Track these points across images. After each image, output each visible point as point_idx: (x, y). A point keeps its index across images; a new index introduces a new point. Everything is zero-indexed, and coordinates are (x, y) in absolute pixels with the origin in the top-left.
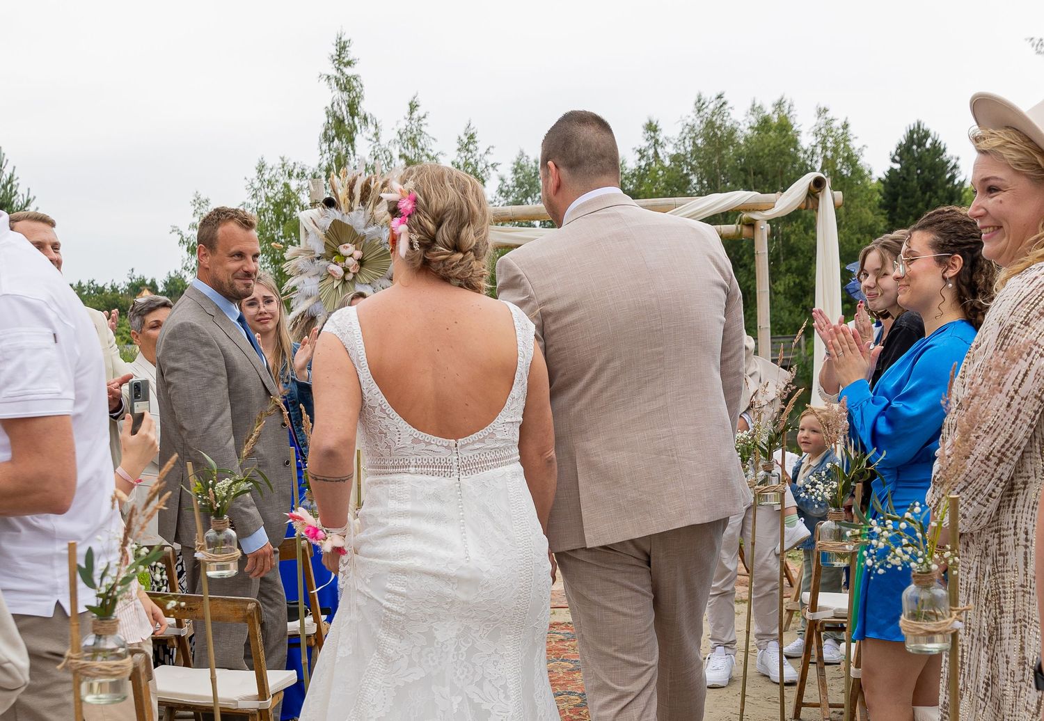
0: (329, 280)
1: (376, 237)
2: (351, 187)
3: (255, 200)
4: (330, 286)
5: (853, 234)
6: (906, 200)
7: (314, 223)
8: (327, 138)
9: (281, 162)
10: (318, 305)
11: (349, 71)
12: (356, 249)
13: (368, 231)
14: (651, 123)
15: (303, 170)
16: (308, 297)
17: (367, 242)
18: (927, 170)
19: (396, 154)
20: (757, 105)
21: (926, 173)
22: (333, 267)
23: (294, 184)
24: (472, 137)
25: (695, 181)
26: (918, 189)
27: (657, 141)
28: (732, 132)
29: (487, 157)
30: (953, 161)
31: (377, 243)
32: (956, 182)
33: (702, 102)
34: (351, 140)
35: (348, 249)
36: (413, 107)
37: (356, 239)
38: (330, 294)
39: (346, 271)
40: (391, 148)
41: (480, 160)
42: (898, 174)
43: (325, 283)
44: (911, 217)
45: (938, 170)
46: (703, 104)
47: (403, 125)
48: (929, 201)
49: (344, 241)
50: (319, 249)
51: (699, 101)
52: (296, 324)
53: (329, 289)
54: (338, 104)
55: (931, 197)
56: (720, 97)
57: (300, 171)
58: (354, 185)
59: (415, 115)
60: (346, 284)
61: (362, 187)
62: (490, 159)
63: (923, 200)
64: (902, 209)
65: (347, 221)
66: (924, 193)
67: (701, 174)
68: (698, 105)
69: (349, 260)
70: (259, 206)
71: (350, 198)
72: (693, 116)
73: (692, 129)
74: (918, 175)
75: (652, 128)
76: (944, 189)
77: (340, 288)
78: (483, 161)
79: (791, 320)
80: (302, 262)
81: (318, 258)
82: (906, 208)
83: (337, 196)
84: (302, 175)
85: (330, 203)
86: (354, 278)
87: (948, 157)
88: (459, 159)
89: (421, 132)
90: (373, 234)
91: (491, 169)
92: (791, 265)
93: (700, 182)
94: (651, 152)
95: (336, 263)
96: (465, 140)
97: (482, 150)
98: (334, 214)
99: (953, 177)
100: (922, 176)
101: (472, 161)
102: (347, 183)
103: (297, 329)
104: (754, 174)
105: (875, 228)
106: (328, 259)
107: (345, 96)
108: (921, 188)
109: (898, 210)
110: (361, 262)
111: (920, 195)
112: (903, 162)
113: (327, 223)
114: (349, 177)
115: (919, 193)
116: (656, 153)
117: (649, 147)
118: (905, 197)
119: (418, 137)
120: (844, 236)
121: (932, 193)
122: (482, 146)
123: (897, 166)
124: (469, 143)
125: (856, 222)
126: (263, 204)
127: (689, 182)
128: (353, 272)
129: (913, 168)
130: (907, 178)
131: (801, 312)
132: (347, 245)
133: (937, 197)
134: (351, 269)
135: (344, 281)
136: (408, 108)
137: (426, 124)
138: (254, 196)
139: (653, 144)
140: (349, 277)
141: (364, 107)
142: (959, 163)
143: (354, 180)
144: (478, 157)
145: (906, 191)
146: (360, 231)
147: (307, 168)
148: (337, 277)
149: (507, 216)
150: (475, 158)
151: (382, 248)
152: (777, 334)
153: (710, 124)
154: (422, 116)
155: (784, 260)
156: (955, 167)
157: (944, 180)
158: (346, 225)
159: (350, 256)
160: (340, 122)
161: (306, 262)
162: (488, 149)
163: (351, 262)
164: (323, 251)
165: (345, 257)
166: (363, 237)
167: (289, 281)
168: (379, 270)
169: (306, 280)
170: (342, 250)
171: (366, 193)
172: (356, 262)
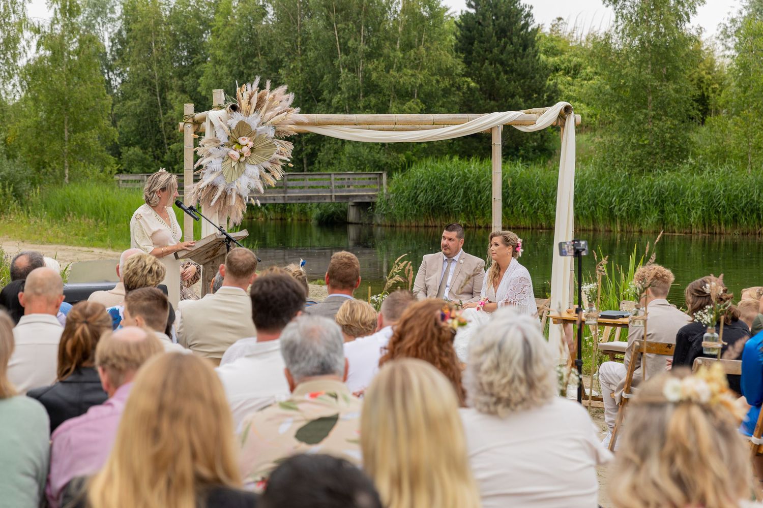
0: (229, 161)
1: (263, 133)
2: (250, 98)
4: (230, 165)
5: (433, 75)
6: (482, 45)
7: (221, 120)
10: (219, 178)
12: (250, 141)
13: (258, 129)
16: (212, 172)
17: (258, 136)
18: (502, 17)
21: (501, 20)
22: (232, 152)
26: (494, 35)
30: (527, 9)
31: (265, 137)
32: (530, 29)
35: (244, 140)
37: (251, 134)
38: (229, 171)
39: (242, 155)
42: (473, 18)
43: (226, 163)
44: (487, 61)
45: (513, 17)
48: (505, 47)
49: (242, 135)
50: (224, 139)
52: (203, 190)
53: (228, 167)
55: (506, 43)
58: (252, 97)
60: (240, 164)
61: (258, 98)
63: (498, 46)
64: (478, 53)
65: (246, 120)
66: (499, 39)
69: (245, 148)
71: (249, 106)
74: (493, 21)
76: (518, 36)
77: (236, 167)
79: (370, 157)
81: (222, 145)
82: (482, 53)
83: (240, 104)
85: (234, 108)
86: (246, 160)
87: (522, 4)
90: (262, 130)
92: (370, 102)
95: (235, 150)
98: (237, 117)
99: (526, 25)
100: (498, 22)
102: (248, 95)
103: (203, 194)
104: (336, 11)
105: (453, 71)
106: (230, 146)
108: (496, 33)
109: (474, 54)
110: (252, 149)
111: (496, 40)
112: (479, 7)
113: (233, 123)
115: (495, 39)
118: (481, 42)
120: (424, 77)
121: (506, 39)
123: (473, 11)
125: (435, 64)
127: (265, 14)
128: (246, 156)
129: (488, 14)
130: (483, 23)
131: (380, 149)
132: (244, 137)
133: (512, 44)
134: (245, 154)
135: (239, 162)
140: (243, 159)
142: (532, 11)
143: (253, 94)
145: (482, 36)
146: (253, 128)
148: (235, 159)
149: (353, 122)
152: (357, 169)
155: (364, 97)
156: (529, 15)
157: (518, 27)
158: (246, 124)
159: (246, 145)
161: (213, 148)
163: (246, 150)
164: (226, 141)
165: (242, 146)
166: (255, 132)
167: (199, 160)
168: (264, 155)
169: (213, 160)
170: (240, 140)
171: (260, 103)
172: (249, 150)
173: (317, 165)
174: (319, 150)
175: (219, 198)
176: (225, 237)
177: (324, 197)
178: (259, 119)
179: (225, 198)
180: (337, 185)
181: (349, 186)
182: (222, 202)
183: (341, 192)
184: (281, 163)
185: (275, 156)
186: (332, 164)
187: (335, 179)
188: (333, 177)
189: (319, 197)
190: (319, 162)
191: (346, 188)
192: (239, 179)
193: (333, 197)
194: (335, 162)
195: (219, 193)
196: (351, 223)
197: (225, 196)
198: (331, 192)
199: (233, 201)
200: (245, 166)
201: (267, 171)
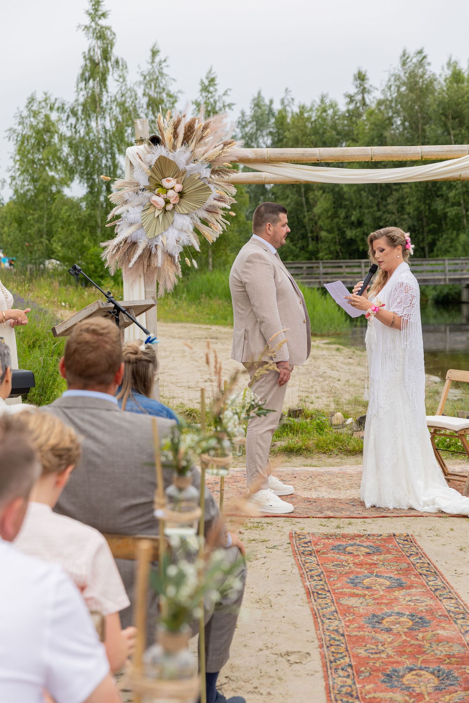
0: (152, 210)
1: (195, 172)
2: (176, 127)
3: (21, 127)
4: (152, 215)
7: (140, 158)
8: (84, 79)
9: (45, 97)
10: (140, 232)
11: (103, 22)
12: (177, 183)
13: (188, 168)
14: (360, 73)
15: (63, 104)
16: (131, 224)
17: (188, 176)
19: (140, 92)
20: (453, 61)
22: (155, 198)
23: (54, 116)
24: (212, 80)
25: (399, 122)
27: (364, 89)
28: (432, 82)
29: (225, 98)
31: (197, 178)
33: (406, 56)
34: (104, 80)
35: (169, 182)
36: (154, 53)
37: (178, 174)
38: (151, 222)
39: (167, 202)
40: (136, 88)
41: (219, 100)
43: (147, 212)
46: (408, 58)
47: (146, 67)
49: (167, 175)
50: (144, 182)
51: (404, 55)
52: (119, 248)
53: (150, 218)
54: (94, 50)
56: (420, 52)
57: (60, 105)
58: (178, 125)
59: (157, 59)
60: (166, 214)
61: (185, 127)
62: (228, 100)
65: (170, 156)
67: (404, 117)
68: (403, 59)
69: (171, 193)
70: (24, 133)
71: (174, 137)
72: (400, 67)
73: (397, 78)
75: (361, 77)
77: (161, 217)
78: (221, 101)
80: (127, 193)
81: (142, 190)
83: (163, 135)
84: (61, 109)
85: (155, 141)
86: (174, 208)
88: (201, 98)
89: (161, 74)
90: (193, 169)
91: (227, 109)
93: (403, 124)
94: (359, 97)
95: (158, 195)
96: (207, 83)
97: (220, 92)
98: (160, 151)
101: (212, 100)
102: (172, 123)
103: (119, 253)
104: (453, 118)
106: (151, 190)
107: (99, 43)
110: (181, 194)
113: (153, 158)
114: (175, 119)
116: (363, 98)
117: (357, 94)
119: (160, 78)
122: (220, 88)
124: (210, 85)
126: (28, 132)
128: (174, 203)
132: (169, 178)
134: (171, 200)
135: (165, 211)
136: (150, 54)
137: (167, 66)
138: (20, 123)
139: (361, 90)
140: (169, 207)
141: (116, 52)
143: (179, 122)
144: (217, 98)
146: (182, 166)
147: (66, 103)
148: (159, 207)
149: (315, 157)
150: (214, 98)
151: (202, 183)
153: (412, 75)
154: (163, 59)
158: (170, 160)
159: (172, 189)
160: (95, 64)
161: (130, 193)
162: (226, 91)
163: (172, 194)
164: (147, 184)
165: (167, 189)
166: (184, 172)
167: (114, 209)
168: (197, 202)
169: (130, 209)
170: (165, 183)
171: (189, 133)
172: (177, 195)
173: (435, 252)
174: (438, 239)
175: (140, 257)
176: (113, 305)
177: (439, 280)
178: (188, 154)
179: (149, 257)
180: (450, 268)
181: (462, 270)
182: (146, 262)
183: (454, 275)
184: (221, 212)
185: (211, 201)
186: (449, 252)
187: (449, 264)
188: (447, 262)
189: (435, 280)
190: (438, 250)
191: (460, 272)
192: (166, 233)
193: (447, 280)
194: (451, 249)
195: (139, 252)
196: (465, 303)
197: (149, 254)
198: (445, 275)
199: (159, 260)
200: (173, 216)
201: (205, 222)
